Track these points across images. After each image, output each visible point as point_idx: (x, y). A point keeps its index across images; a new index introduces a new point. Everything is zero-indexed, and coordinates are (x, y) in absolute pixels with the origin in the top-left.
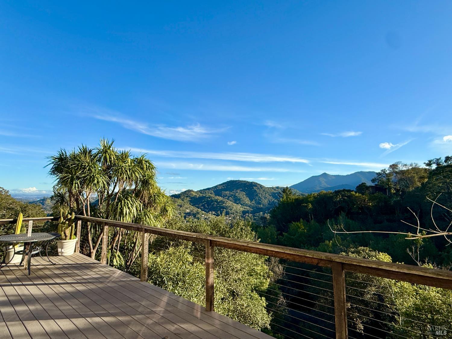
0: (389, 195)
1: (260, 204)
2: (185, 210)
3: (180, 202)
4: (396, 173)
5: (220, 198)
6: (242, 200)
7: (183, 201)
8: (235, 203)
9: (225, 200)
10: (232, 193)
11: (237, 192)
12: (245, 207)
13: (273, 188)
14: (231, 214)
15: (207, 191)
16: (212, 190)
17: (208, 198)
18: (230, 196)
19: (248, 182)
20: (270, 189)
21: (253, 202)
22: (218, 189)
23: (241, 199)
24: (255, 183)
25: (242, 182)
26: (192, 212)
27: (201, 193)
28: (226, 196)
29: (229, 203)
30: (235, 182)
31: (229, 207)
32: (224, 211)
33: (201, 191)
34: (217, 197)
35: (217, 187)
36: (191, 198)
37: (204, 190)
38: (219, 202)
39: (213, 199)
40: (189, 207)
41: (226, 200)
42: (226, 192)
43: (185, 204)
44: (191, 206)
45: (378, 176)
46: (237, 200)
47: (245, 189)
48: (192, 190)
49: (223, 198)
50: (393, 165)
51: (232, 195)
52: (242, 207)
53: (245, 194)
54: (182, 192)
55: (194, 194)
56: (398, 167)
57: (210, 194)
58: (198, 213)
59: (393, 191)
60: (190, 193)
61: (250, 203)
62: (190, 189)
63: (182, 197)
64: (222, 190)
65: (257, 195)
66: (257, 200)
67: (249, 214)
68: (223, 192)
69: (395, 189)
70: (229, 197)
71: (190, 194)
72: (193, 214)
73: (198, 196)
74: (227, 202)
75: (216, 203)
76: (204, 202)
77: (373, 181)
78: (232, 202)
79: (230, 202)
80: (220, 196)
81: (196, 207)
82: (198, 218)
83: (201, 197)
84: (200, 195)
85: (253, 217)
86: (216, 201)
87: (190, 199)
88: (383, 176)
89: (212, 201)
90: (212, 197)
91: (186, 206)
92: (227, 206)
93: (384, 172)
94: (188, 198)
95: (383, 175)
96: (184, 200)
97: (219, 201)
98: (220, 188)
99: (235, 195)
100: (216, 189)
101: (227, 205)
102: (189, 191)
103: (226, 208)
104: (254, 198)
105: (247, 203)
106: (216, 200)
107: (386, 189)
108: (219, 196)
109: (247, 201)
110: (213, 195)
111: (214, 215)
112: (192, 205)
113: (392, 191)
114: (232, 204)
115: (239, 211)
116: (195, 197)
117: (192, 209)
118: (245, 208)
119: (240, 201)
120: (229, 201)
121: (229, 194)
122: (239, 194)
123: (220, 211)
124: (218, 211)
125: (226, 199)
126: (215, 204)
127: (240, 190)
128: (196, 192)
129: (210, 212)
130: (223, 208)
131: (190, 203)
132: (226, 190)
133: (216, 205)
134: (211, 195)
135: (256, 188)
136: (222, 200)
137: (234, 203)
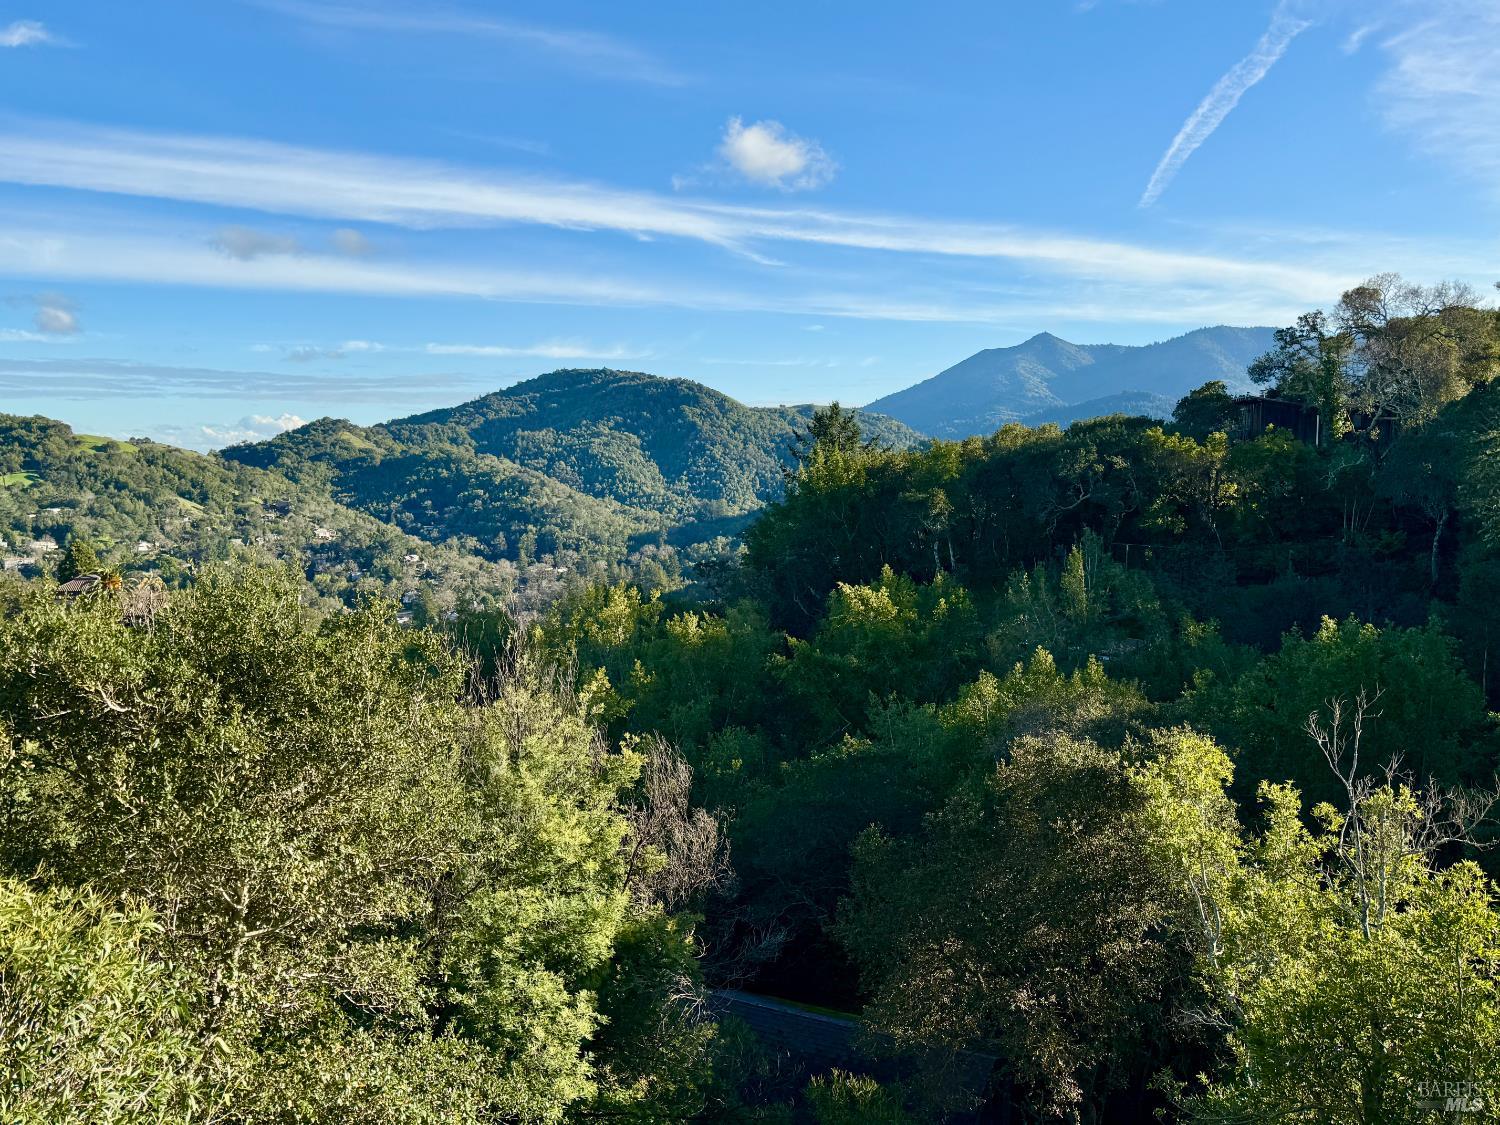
0: (1325, 445)
1: (717, 497)
2: (310, 533)
3: (276, 485)
4: (1370, 332)
5: (505, 467)
6: (624, 478)
7: (296, 481)
8: (586, 491)
9: (533, 477)
10: (566, 439)
11: (598, 435)
12: (640, 512)
13: (782, 413)
14: (566, 547)
15: (428, 429)
16: (457, 423)
17: (436, 463)
18: (559, 456)
19: (654, 382)
20: (768, 421)
21: (678, 486)
22: (491, 416)
23: (617, 470)
24: (691, 386)
25: (620, 380)
26: (348, 543)
27: (397, 437)
28: (539, 454)
29: (554, 492)
30: (588, 381)
31: (554, 510)
32: (526, 531)
33: (395, 429)
34: (488, 462)
35: (488, 407)
36: (342, 465)
37: (414, 419)
38: (502, 487)
39: (466, 470)
40: (330, 513)
41: (540, 474)
42: (540, 435)
43: (308, 498)
44: (342, 509)
45: (1282, 348)
46: (597, 478)
47: (640, 417)
48: (345, 421)
49: (522, 464)
50: (1360, 292)
51: (570, 450)
52: (624, 512)
53: (638, 442)
54: (287, 434)
55: (358, 443)
56: (1380, 301)
57: (447, 446)
58: (385, 547)
59: (1343, 426)
60: (330, 439)
61: (662, 492)
62: (335, 417)
63: (287, 461)
64: (513, 423)
65: (700, 450)
66: (700, 473)
67: (658, 548)
68: (519, 432)
69: (1353, 413)
70: (551, 460)
71: (333, 445)
72: (356, 554)
73: (379, 453)
74: (543, 484)
75: (481, 492)
76: (414, 486)
77: (1259, 372)
78: (568, 489)
79: (563, 486)
80: (509, 457)
81: (371, 514)
82: (386, 571)
83: (397, 459)
84: (390, 450)
85: (680, 560)
86: (485, 481)
87: (337, 472)
88: (1305, 348)
89: (461, 482)
90: (458, 461)
91: (312, 508)
92: (542, 509)
93: (1314, 328)
94: (322, 467)
95: (1305, 343)
96: (301, 476)
97: (497, 481)
98: (504, 414)
99: (585, 452)
100: (484, 415)
101: (545, 500)
102: (328, 426)
103: (538, 516)
104: (688, 468)
105: (648, 490)
106: (484, 474)
107: (1314, 411)
108: (498, 456)
109: (647, 476)
110: (464, 451)
111: (477, 552)
112: (349, 506)
113: (1341, 423)
114: (570, 497)
115: (607, 534)
116: (363, 460)
117: (345, 525)
118: (637, 519)
119: (614, 479)
120: (553, 482)
121: (555, 445)
122: (606, 444)
123: (508, 533)
124: (496, 535)
125: (536, 469)
126: (478, 497)
127: (611, 424)
128: (369, 433)
129: (454, 541)
130: (524, 517)
131: (334, 495)
132: (533, 422)
133: (484, 502)
134: (454, 449)
135: (699, 411)
136: (514, 479)
137: (579, 489)
